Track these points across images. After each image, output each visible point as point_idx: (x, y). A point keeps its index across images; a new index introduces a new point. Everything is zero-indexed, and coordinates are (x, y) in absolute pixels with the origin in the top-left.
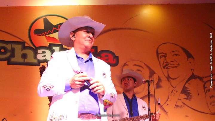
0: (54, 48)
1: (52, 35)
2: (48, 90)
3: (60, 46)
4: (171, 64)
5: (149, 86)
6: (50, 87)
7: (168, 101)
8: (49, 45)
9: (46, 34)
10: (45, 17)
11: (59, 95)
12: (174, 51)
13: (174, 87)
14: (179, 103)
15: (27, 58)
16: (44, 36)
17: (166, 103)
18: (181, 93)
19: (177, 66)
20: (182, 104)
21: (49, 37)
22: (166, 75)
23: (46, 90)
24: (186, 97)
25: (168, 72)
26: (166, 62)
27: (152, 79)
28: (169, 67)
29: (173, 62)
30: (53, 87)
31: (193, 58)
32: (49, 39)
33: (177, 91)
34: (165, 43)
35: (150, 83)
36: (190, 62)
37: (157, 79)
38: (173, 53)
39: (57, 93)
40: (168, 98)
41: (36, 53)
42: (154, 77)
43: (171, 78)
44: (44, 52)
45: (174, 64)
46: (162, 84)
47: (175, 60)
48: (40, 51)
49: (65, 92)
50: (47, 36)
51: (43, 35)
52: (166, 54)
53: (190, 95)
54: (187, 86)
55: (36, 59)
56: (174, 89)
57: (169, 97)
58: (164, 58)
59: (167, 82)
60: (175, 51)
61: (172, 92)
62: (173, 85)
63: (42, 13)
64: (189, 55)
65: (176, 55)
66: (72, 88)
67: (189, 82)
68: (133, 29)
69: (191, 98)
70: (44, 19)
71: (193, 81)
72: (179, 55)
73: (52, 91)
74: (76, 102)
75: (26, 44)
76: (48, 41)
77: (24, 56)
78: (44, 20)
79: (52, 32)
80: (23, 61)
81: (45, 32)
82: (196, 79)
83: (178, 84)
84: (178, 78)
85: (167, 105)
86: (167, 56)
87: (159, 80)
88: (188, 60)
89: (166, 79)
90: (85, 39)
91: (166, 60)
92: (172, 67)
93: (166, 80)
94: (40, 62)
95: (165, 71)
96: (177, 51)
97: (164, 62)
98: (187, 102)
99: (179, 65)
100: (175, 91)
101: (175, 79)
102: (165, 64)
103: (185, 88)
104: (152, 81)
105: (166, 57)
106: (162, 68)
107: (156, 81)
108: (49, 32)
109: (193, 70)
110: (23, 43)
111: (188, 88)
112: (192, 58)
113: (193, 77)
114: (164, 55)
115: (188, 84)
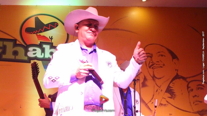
0: (44, 46)
1: (42, 34)
2: (54, 81)
3: (50, 45)
4: (156, 64)
5: (135, 85)
6: (55, 78)
7: (153, 100)
8: (39, 43)
9: (37, 33)
10: (36, 16)
11: (65, 86)
12: (159, 52)
13: (159, 86)
14: (164, 102)
15: (18, 55)
16: (35, 35)
17: (151, 101)
18: (166, 92)
19: (162, 66)
20: (166, 103)
21: (40, 35)
22: (152, 75)
23: (52, 81)
24: (170, 96)
25: (153, 72)
26: (152, 62)
27: (138, 78)
28: (155, 67)
29: (158, 62)
30: (59, 78)
31: (178, 59)
32: (40, 37)
33: (162, 90)
34: (151, 44)
35: (136, 82)
36: (175, 63)
37: (143, 78)
38: (159, 54)
39: (63, 84)
40: (153, 97)
41: (27, 51)
42: (140, 77)
43: (156, 78)
44: (34, 50)
45: (159, 64)
46: (147, 83)
47: (160, 61)
48: (31, 49)
49: (71, 83)
50: (38, 34)
51: (34, 33)
52: (152, 54)
53: (174, 95)
54: (171, 85)
55: (27, 56)
56: (159, 88)
57: (154, 95)
58: (150, 58)
59: (153, 81)
60: (161, 52)
61: (157, 91)
62: (157, 84)
63: (34, 13)
64: (174, 56)
65: (162, 55)
66: (77, 79)
67: (174, 82)
68: (121, 30)
69: (175, 97)
70: (35, 17)
71: (177, 81)
72: (165, 56)
73: (58, 82)
74: (81, 94)
75: (17, 42)
76: (39, 40)
77: (15, 53)
78: (35, 19)
79: (43, 31)
80: (14, 58)
81: (36, 31)
82: (180, 79)
83: (163, 84)
84: (163, 77)
85: (152, 103)
86: (153, 56)
87: (145, 79)
88: (172, 61)
89: (152, 78)
90: (87, 32)
91: (151, 60)
92: (157, 67)
93: (151, 80)
94: (30, 59)
95: (151, 70)
96: (162, 52)
97: (150, 62)
98: (171, 101)
99: (164, 65)
100: (160, 90)
101: (160, 78)
102: (151, 64)
103: (170, 88)
104: (138, 80)
105: (152, 58)
106: (148, 67)
107: (142, 80)
108: (40, 30)
109: (178, 70)
110: (15, 41)
111: (172, 88)
112: (176, 59)
113: (177, 77)
114: (150, 55)
115: (173, 83)
